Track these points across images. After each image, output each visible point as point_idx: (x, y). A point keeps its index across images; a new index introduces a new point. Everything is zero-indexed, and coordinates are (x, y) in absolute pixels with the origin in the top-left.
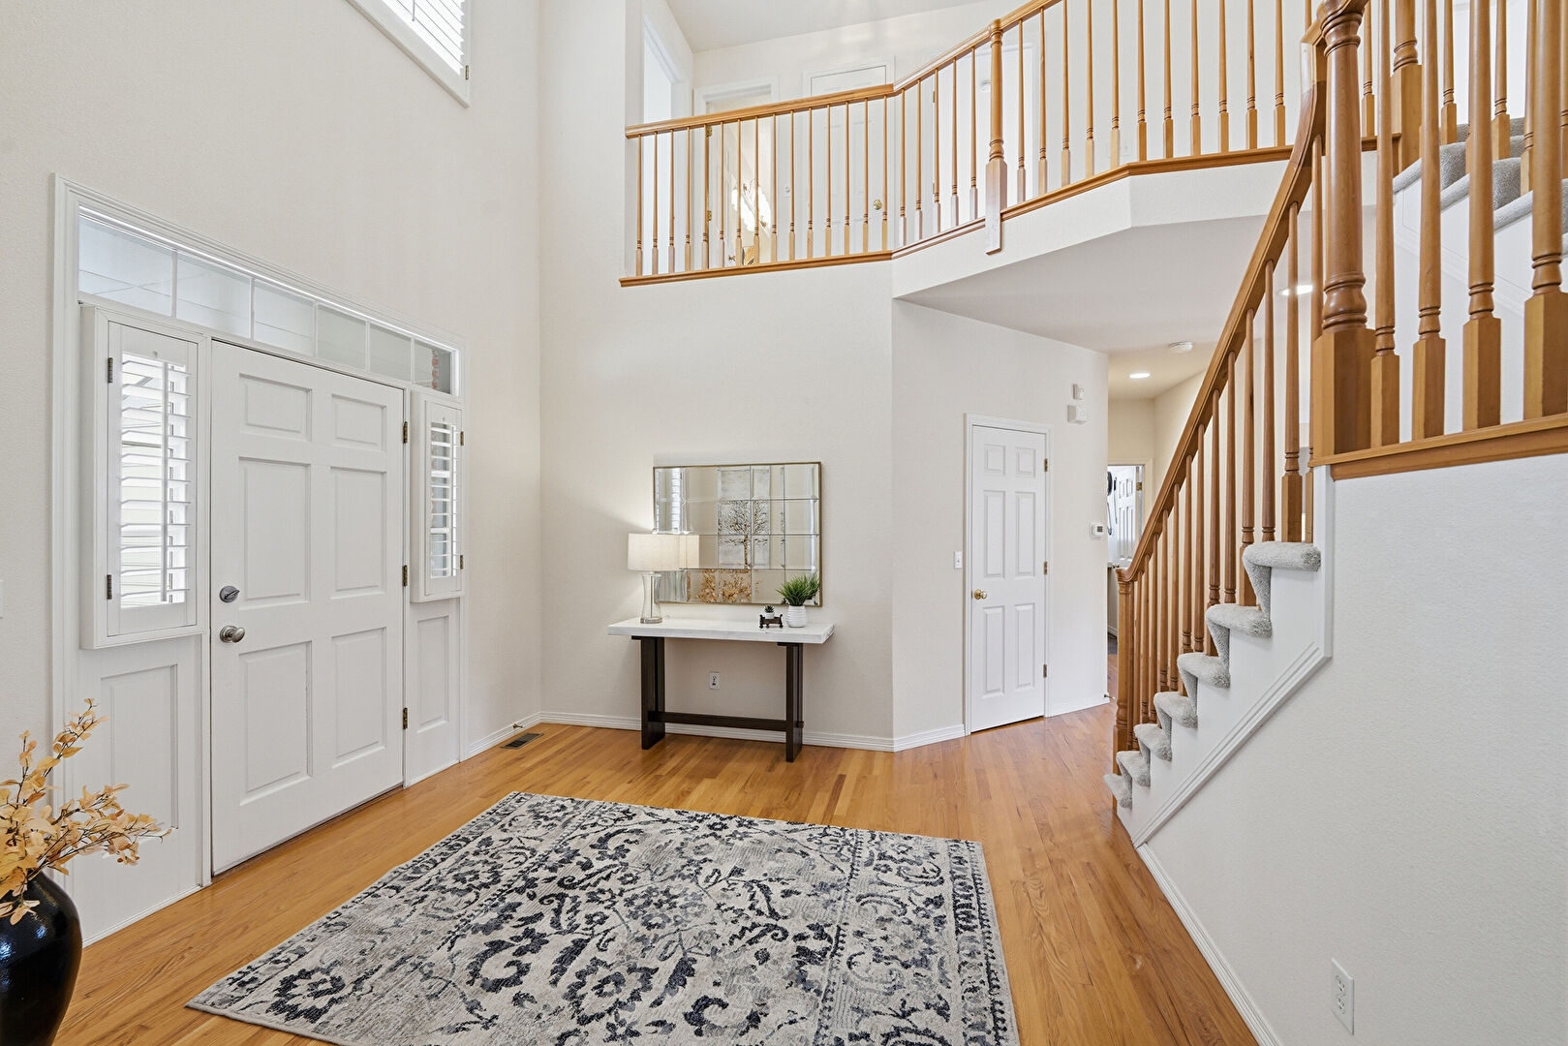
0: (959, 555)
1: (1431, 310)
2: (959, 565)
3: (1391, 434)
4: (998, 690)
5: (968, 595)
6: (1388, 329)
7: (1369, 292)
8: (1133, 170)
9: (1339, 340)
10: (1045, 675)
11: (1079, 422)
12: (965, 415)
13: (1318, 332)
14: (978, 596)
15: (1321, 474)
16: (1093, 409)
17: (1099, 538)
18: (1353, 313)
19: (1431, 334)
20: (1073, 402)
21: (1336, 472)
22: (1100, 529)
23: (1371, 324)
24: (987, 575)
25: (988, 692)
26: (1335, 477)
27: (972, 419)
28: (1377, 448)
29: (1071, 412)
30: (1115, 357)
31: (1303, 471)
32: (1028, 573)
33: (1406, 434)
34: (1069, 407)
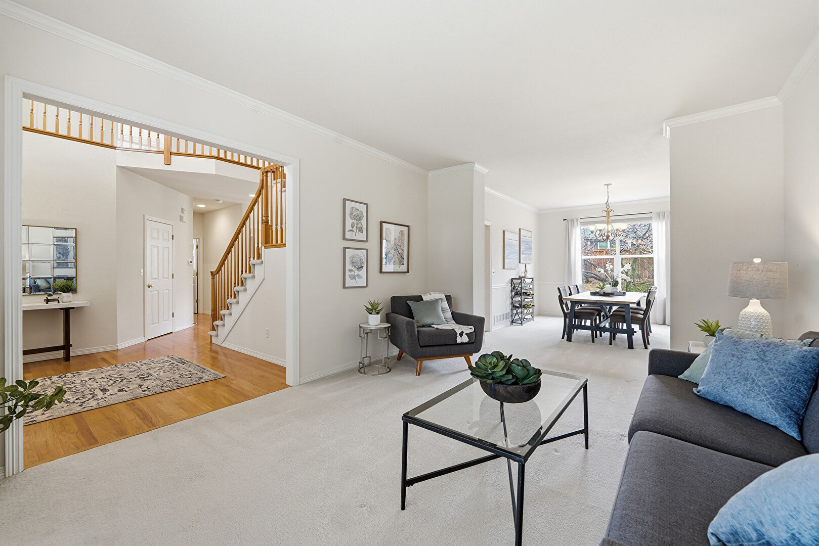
0: (142, 270)
1: (277, 225)
2: (142, 274)
3: (272, 243)
4: (156, 323)
5: (146, 286)
6: (272, 226)
7: (269, 218)
8: (216, 158)
9: (266, 225)
10: (173, 316)
11: (184, 222)
12: (144, 216)
13: (262, 224)
14: (149, 286)
15: (263, 247)
16: (188, 217)
17: (190, 265)
18: (267, 222)
19: (277, 228)
20: (182, 215)
21: (265, 247)
22: (191, 262)
23: (270, 224)
24: (152, 279)
25: (153, 324)
26: (265, 248)
27: (147, 217)
28: (270, 244)
29: (181, 218)
30: (196, 200)
31: (260, 247)
32: (167, 278)
33: (274, 243)
34: (180, 216)
